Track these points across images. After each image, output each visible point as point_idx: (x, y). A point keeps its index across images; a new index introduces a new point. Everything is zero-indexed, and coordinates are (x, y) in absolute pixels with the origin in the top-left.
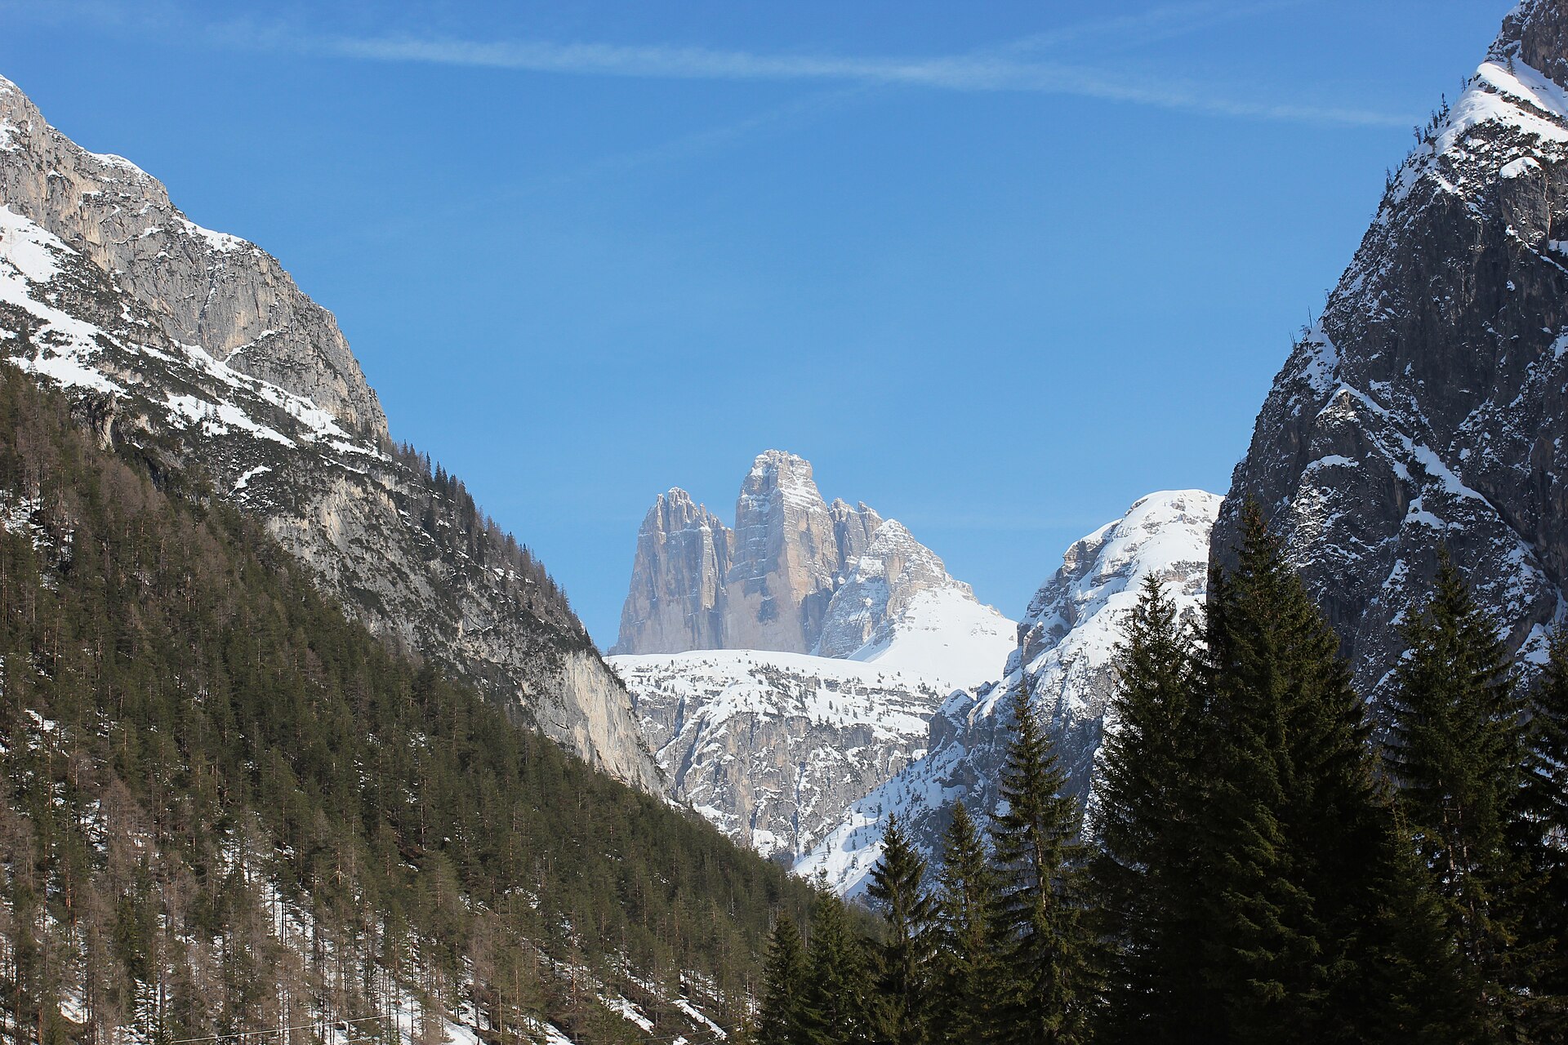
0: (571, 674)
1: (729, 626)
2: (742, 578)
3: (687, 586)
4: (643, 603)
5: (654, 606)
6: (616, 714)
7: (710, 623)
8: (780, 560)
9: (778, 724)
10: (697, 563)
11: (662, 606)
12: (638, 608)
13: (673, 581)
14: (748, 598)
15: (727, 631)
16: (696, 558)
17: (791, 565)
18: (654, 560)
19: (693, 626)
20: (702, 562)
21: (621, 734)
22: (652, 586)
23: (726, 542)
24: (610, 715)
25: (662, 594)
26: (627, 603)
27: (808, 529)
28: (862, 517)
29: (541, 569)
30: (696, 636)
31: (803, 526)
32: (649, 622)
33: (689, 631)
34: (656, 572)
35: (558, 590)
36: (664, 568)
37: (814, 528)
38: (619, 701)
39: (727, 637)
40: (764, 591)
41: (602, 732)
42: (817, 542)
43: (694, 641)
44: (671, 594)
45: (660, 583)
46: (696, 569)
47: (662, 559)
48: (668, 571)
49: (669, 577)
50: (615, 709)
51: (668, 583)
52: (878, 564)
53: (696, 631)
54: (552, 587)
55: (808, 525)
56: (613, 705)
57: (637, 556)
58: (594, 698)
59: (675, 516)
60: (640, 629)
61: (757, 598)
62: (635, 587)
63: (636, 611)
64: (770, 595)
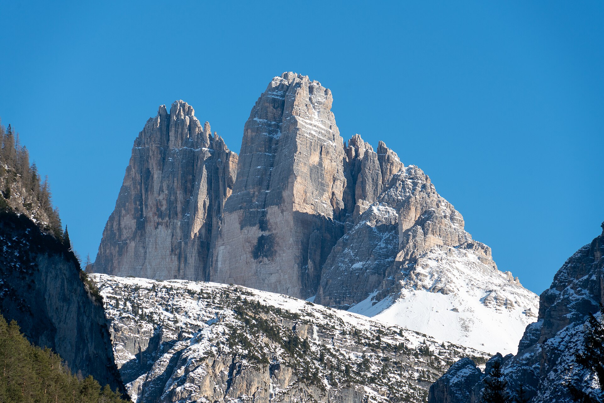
0: (43, 277)
1: (220, 259)
2: (241, 208)
3: (179, 209)
4: (129, 222)
5: (141, 225)
6: (87, 330)
7: (199, 253)
8: (285, 194)
9: (262, 371)
10: (193, 186)
11: (149, 228)
12: (122, 226)
13: (164, 202)
14: (245, 230)
15: (216, 264)
16: (193, 180)
17: (297, 201)
18: (147, 175)
19: (180, 254)
20: (199, 184)
21: (91, 353)
22: (141, 204)
23: (228, 167)
24: (80, 328)
25: (150, 214)
26: (111, 218)
27: (320, 164)
28: (381, 159)
29: (24, 158)
30: (182, 265)
31: (315, 159)
32: (133, 244)
33: (175, 258)
34: (147, 191)
35: (41, 183)
36: (156, 187)
37: (326, 163)
38: (93, 315)
39: (216, 271)
40: (263, 225)
41: (69, 347)
42: (328, 178)
43: (179, 270)
44: (161, 215)
45: (151, 202)
46: (191, 192)
47: (155, 176)
48: (161, 190)
49: (161, 197)
50: (87, 325)
51: (158, 204)
52: (393, 212)
53: (182, 260)
54: (34, 178)
55: (321, 159)
56: (85, 319)
57: (129, 169)
58: (65, 308)
59: (176, 132)
60: (122, 249)
61: (255, 232)
62: (121, 203)
63: (120, 229)
64: (269, 230)
